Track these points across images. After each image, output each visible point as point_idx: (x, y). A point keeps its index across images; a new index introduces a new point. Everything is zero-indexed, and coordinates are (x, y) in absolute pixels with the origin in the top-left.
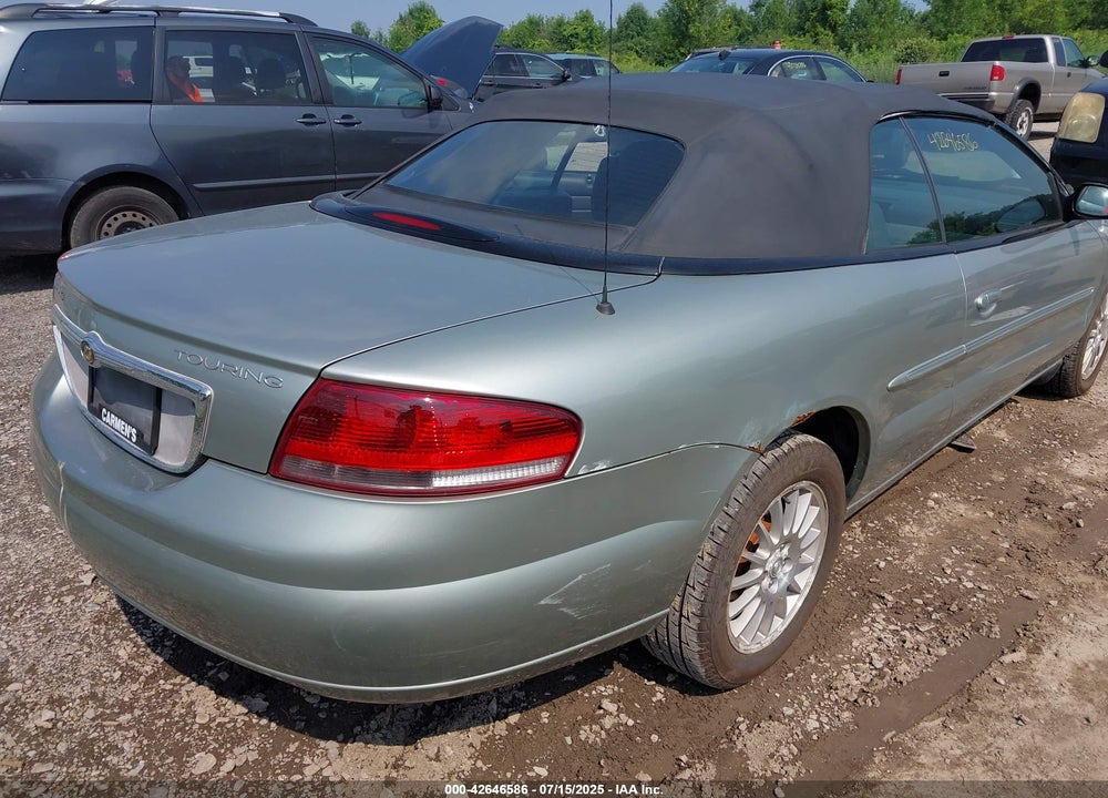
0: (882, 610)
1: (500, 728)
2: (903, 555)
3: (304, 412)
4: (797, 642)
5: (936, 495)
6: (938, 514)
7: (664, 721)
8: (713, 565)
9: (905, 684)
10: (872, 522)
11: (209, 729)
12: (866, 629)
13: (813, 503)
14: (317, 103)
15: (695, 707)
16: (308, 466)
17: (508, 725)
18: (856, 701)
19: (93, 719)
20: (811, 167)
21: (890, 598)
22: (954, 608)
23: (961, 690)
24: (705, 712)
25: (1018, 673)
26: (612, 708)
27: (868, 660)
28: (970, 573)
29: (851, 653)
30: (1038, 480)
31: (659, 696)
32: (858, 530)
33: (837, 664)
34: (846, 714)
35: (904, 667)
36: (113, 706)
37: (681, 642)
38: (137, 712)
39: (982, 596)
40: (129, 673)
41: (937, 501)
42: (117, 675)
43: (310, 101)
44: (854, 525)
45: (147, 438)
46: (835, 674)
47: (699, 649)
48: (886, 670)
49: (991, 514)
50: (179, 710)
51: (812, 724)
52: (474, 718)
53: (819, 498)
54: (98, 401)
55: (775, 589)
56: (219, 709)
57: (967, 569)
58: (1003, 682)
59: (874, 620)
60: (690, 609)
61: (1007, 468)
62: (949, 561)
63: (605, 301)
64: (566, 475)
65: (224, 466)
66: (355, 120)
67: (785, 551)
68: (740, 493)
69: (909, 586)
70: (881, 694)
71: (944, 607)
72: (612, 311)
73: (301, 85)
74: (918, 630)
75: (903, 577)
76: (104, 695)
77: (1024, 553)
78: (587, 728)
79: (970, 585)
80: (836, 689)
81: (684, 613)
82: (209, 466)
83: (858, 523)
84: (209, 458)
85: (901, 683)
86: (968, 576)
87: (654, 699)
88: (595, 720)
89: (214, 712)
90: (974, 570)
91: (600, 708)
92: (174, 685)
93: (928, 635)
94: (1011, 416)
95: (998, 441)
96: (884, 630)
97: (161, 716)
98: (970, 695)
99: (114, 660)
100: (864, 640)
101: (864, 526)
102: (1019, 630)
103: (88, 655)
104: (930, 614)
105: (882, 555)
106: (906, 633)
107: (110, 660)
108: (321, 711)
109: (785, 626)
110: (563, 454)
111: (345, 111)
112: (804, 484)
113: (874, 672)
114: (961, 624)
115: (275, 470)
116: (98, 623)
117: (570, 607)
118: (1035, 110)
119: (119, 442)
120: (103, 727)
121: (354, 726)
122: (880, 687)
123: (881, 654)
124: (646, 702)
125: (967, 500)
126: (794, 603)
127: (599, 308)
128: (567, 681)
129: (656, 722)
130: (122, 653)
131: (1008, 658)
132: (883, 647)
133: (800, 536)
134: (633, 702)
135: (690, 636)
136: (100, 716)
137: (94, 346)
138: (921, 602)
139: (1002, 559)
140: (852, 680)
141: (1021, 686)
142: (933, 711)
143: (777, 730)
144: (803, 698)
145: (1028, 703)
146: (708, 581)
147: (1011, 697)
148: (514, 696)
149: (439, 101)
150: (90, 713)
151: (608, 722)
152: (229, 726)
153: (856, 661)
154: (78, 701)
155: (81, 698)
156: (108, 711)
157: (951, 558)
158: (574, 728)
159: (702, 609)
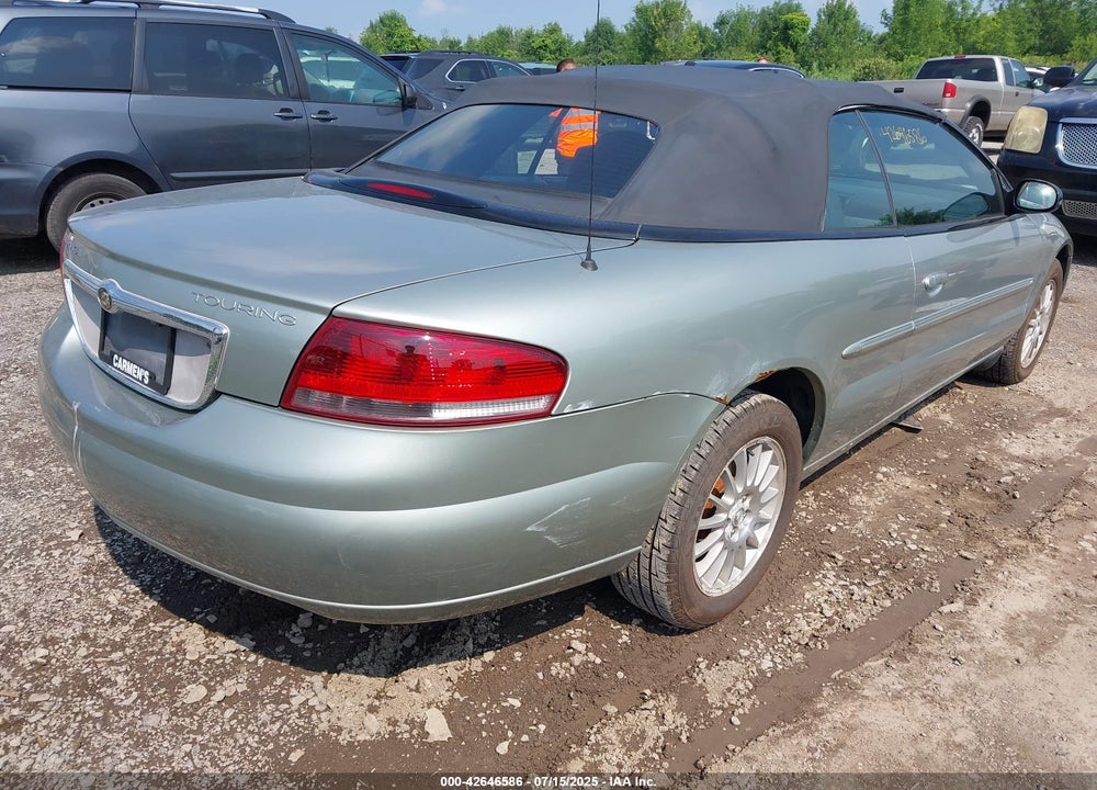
0: (833, 568)
1: (476, 665)
2: (853, 521)
3: (313, 351)
4: (753, 594)
5: (884, 469)
6: (886, 486)
7: (629, 660)
8: (684, 499)
9: (852, 630)
10: (824, 492)
11: (199, 665)
12: (817, 584)
13: (774, 461)
14: (295, 98)
15: (658, 649)
16: (317, 398)
17: (484, 663)
18: (807, 644)
19: (85, 657)
20: (775, 150)
21: (840, 557)
22: (899, 566)
23: (903, 636)
24: (668, 654)
25: (955, 621)
26: (580, 647)
27: (819, 610)
28: (914, 537)
29: (803, 604)
30: (979, 457)
31: (625, 638)
32: (811, 499)
33: (791, 614)
34: (798, 655)
35: (851, 616)
36: (104, 645)
37: (650, 573)
38: (129, 651)
39: (925, 556)
40: (119, 617)
41: (885, 474)
42: (108, 618)
43: (287, 96)
44: (807, 494)
45: (160, 379)
46: (788, 621)
47: (667, 580)
48: (835, 618)
49: (935, 486)
50: (169, 648)
51: (766, 664)
52: (451, 655)
53: (779, 457)
54: (109, 348)
55: (736, 538)
56: (208, 647)
57: (912, 533)
58: (941, 629)
59: (825, 576)
60: (661, 540)
61: (950, 447)
62: (896, 527)
63: (589, 258)
64: (553, 412)
65: (238, 401)
66: (330, 116)
67: (747, 503)
68: (711, 437)
69: (858, 548)
70: (830, 638)
71: (890, 566)
72: (595, 268)
73: (279, 82)
74: (865, 585)
75: (853, 540)
76: (95, 636)
77: (963, 520)
78: (557, 664)
79: (914, 547)
80: (790, 634)
81: (656, 545)
82: (223, 400)
83: (812, 492)
84: (221, 393)
85: (849, 629)
86: (912, 540)
87: (620, 641)
88: (566, 658)
89: (204, 650)
90: (918, 534)
91: (569, 648)
92: (164, 627)
93: (874, 589)
94: (956, 402)
95: (944, 424)
96: (834, 584)
97: (152, 653)
98: (911, 639)
99: (105, 605)
100: (815, 593)
101: (816, 496)
102: (957, 585)
103: (79, 601)
104: (876, 572)
105: (834, 520)
106: (854, 588)
107: (100, 605)
108: (305, 650)
109: (744, 577)
110: (551, 393)
111: (322, 106)
112: (767, 439)
113: (824, 620)
114: (904, 580)
115: (286, 403)
116: (87, 573)
117: (554, 535)
118: (985, 127)
119: (131, 385)
120: (95, 663)
121: (338, 663)
122: (828, 632)
123: (831, 605)
124: (612, 643)
125: (913, 474)
126: (752, 557)
127: (583, 264)
128: (539, 625)
129: (622, 662)
130: (112, 599)
131: (946, 609)
132: (833, 599)
133: (761, 490)
134: (599, 643)
135: (660, 567)
136: (92, 654)
137: (111, 292)
138: (868, 561)
139: (944, 525)
140: (803, 627)
141: (958, 632)
142: (877, 652)
143: (735, 668)
144: (759, 641)
145: (965, 646)
146: (680, 514)
147: (949, 641)
148: (489, 638)
149: (414, 99)
150: (83, 652)
151: (577, 660)
152: (218, 662)
153: (808, 610)
154: (70, 641)
155: (73, 638)
156: (100, 650)
157: (897, 524)
158: (546, 666)
159: (672, 541)
